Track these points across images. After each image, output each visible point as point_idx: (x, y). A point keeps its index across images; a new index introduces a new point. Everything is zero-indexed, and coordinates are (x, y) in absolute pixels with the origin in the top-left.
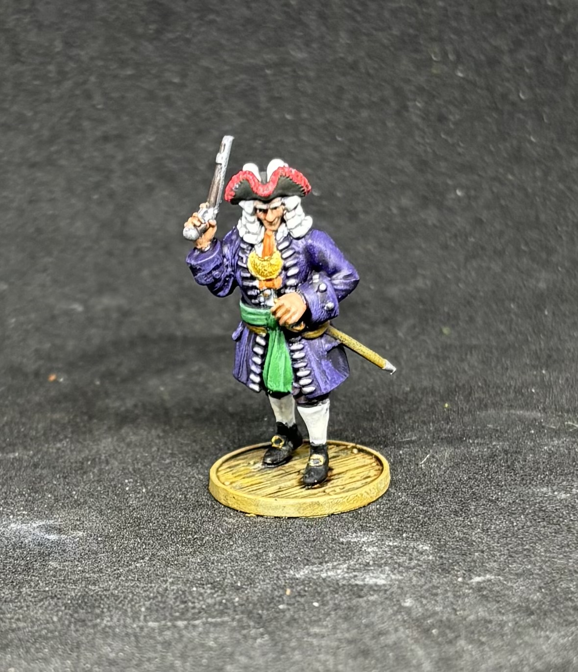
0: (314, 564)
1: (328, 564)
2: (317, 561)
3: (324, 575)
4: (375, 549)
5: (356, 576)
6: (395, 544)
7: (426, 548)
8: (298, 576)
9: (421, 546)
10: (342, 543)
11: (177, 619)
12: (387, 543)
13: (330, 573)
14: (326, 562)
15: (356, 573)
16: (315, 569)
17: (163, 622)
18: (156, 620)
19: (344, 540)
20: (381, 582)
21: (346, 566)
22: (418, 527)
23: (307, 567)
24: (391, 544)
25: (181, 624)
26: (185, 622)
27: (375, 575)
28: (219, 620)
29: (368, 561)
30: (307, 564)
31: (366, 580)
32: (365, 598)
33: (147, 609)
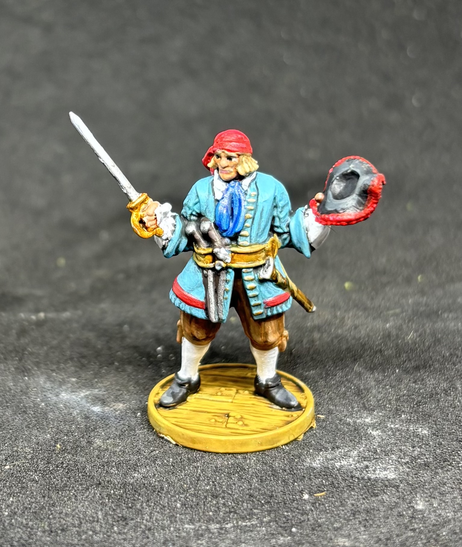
0: (326, 449)
1: (340, 450)
2: (329, 446)
3: (338, 465)
4: (379, 432)
5: (367, 467)
6: (397, 426)
7: (425, 432)
8: (314, 465)
9: (420, 429)
10: (349, 424)
11: (210, 520)
12: (389, 425)
13: (344, 463)
14: (338, 448)
15: (366, 463)
16: (329, 457)
17: (198, 525)
18: (192, 521)
19: (351, 421)
20: (391, 475)
21: (356, 452)
22: (414, 407)
23: (321, 453)
24: (392, 426)
25: (214, 527)
26: (218, 526)
27: (384, 466)
28: (249, 524)
29: (375, 447)
30: (321, 450)
31: (377, 472)
32: (380, 497)
33: (182, 505)
